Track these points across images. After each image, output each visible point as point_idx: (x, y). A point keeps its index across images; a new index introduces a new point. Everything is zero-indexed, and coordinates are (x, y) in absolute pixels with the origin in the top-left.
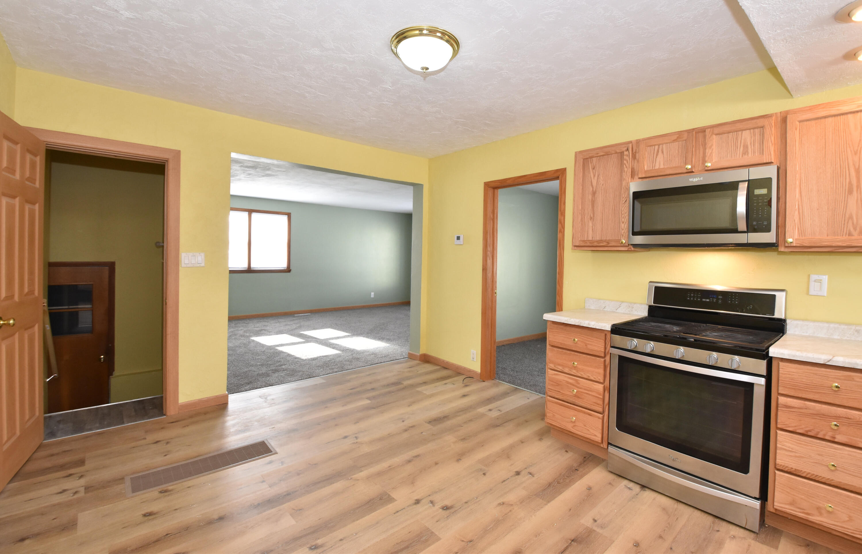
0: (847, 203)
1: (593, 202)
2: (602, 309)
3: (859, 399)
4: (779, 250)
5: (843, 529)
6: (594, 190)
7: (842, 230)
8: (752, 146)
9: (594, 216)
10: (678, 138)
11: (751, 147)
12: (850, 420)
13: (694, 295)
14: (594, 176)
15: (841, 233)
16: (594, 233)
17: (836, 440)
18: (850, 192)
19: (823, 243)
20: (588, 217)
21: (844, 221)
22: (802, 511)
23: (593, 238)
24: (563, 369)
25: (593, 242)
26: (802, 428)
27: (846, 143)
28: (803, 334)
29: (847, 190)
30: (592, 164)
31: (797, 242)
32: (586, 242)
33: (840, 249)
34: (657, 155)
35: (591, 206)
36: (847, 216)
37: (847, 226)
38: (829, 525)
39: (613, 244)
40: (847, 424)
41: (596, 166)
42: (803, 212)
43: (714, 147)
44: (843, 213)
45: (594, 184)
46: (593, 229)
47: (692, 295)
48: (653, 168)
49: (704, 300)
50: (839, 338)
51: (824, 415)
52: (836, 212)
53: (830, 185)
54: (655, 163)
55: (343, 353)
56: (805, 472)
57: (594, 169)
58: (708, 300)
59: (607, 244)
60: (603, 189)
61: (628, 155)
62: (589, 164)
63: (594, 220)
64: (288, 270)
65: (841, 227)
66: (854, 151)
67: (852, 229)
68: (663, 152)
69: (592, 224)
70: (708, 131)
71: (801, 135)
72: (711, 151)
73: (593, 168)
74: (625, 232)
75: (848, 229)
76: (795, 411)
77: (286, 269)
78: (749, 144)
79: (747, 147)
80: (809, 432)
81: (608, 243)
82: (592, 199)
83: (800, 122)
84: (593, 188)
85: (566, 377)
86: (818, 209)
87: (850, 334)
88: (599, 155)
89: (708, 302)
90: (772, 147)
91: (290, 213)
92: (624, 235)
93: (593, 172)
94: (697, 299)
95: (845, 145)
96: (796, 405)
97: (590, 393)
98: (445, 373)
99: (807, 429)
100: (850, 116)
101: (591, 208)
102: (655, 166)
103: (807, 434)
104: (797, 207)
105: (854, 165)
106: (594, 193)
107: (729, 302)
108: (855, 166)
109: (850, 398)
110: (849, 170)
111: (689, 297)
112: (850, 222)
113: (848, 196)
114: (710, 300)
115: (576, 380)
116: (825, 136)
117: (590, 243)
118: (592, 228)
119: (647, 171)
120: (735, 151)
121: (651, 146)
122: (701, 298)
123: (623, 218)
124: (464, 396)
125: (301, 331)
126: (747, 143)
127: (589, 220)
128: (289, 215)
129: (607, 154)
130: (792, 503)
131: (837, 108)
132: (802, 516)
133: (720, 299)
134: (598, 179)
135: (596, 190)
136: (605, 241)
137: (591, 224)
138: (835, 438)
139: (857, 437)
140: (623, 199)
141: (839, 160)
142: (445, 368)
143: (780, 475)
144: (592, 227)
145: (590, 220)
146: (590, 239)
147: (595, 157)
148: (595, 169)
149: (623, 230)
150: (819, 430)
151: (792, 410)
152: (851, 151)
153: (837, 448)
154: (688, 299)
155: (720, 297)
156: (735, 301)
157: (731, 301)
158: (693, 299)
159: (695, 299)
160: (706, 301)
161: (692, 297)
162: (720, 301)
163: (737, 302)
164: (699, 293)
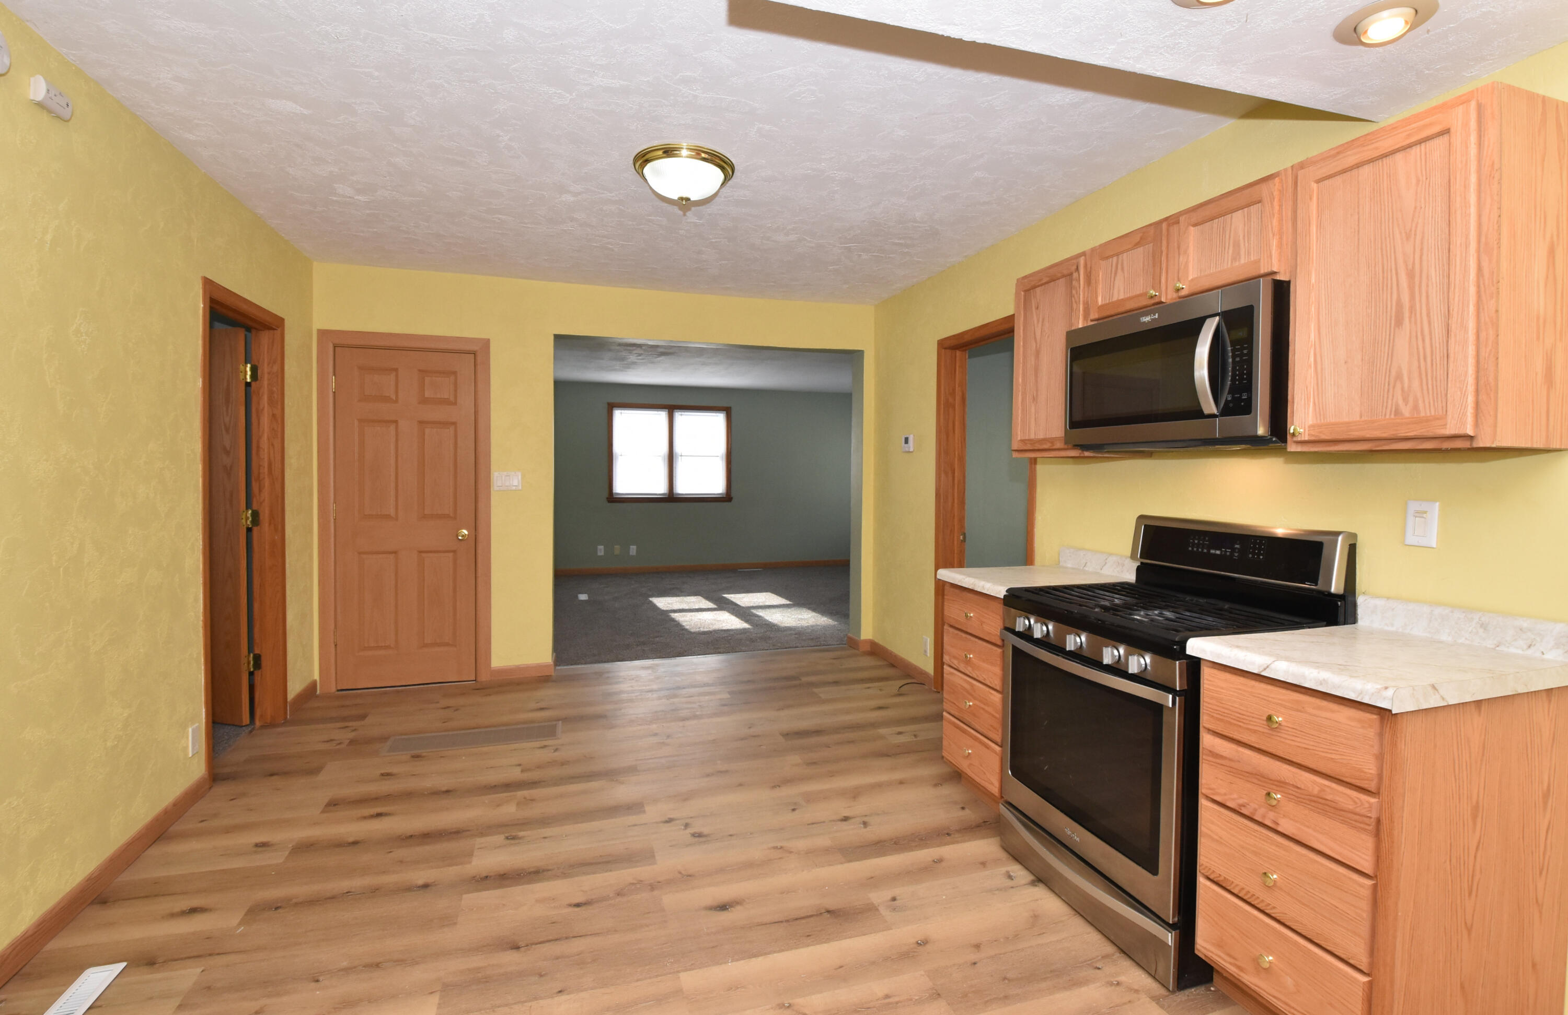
0: (1393, 346)
1: (1036, 370)
2: (1082, 568)
3: (1313, 750)
4: (1289, 450)
5: (1287, 1008)
7: (1385, 404)
8: (1246, 242)
9: (1036, 395)
10: (1141, 238)
11: (1244, 245)
12: (1299, 791)
13: (1198, 542)
14: (1038, 321)
15: (1382, 412)
16: (1037, 426)
17: (1280, 829)
18: (1399, 322)
19: (1354, 433)
20: (1030, 397)
21: (1389, 384)
22: (1232, 961)
24: (959, 666)
26: (1234, 800)
27: (1393, 218)
28: (1386, 628)
29: (1393, 318)
30: (1036, 299)
31: (1312, 432)
33: (1384, 445)
34: (1116, 274)
35: (1034, 377)
36: (1393, 373)
37: (1393, 396)
38: (1268, 996)
39: (1058, 445)
40: (1296, 799)
41: (1040, 302)
42: (1322, 369)
43: (1191, 250)
44: (1386, 368)
45: (1038, 335)
46: (1035, 419)
47: (1196, 541)
48: (1111, 301)
49: (1212, 551)
50: (1450, 639)
51: (1263, 777)
52: (1375, 365)
53: (1367, 308)
54: (1113, 290)
55: (754, 629)
56: (1237, 885)
57: (1037, 308)
58: (1218, 552)
59: (1051, 445)
60: (1048, 344)
61: (1078, 278)
62: (1031, 300)
63: (1036, 403)
64: (727, 498)
65: (1383, 397)
66: (1406, 233)
67: (1401, 402)
68: (1123, 268)
69: (1034, 409)
70: (1182, 219)
71: (1320, 209)
72: (1185, 260)
73: (1037, 306)
75: (1394, 401)
76: (1225, 764)
77: (725, 496)
78: (1241, 237)
79: (1239, 246)
80: (1242, 808)
81: (1052, 443)
82: (1035, 364)
83: (1318, 181)
84: (1036, 343)
85: (961, 678)
86: (1346, 362)
87: (1470, 633)
88: (1043, 282)
89: (1218, 555)
90: (1273, 239)
91: (730, 408)
93: (1036, 315)
94: (1202, 550)
95: (1391, 221)
96: (1224, 753)
97: (987, 708)
98: (890, 672)
99: (1241, 801)
100: (1399, 156)
101: (1034, 380)
102: (1112, 297)
103: (1240, 811)
104: (1312, 359)
105: (1405, 262)
106: (1037, 353)
107: (1250, 556)
108: (1407, 265)
109: (1299, 747)
110: (1397, 274)
111: (1191, 545)
112: (1399, 386)
113: (1394, 330)
114: (1222, 551)
115: (972, 685)
116: (1358, 208)
117: (1031, 444)
118: (1034, 416)
119: (1102, 306)
120: (1222, 255)
121: (1107, 258)
122: (1210, 548)
124: (880, 708)
125: (724, 594)
126: (1239, 236)
127: (1031, 403)
128: (728, 411)
129: (1053, 279)
130: (1220, 945)
131: (1373, 146)
132: (1235, 972)
133: (1237, 550)
134: (1042, 325)
135: (1039, 346)
136: (1049, 440)
138: (1277, 824)
139: (1308, 827)
141: (1380, 256)
142: (892, 666)
143: (1205, 886)
145: (1033, 401)
146: (1032, 437)
147: (1039, 286)
148: (1039, 308)
150: (1256, 806)
151: (1218, 761)
152: (1400, 233)
153: (1282, 844)
154: (1190, 549)
155: (1237, 546)
156: (1259, 554)
157: (1254, 554)
158: (1198, 550)
159: (1200, 550)
160: (1215, 555)
161: (1196, 546)
162: (1236, 554)
163: (1262, 555)
164: (1207, 539)
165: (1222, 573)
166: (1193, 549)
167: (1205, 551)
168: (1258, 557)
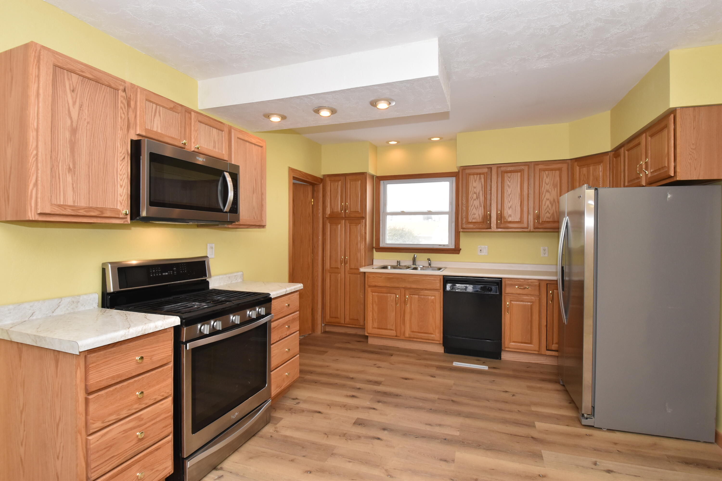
1: (73, 145)
6: (74, 125)
9: (74, 167)
10: (174, 107)
11: (217, 144)
13: (155, 271)
14: (74, 103)
16: (75, 195)
17: (287, 335)
18: (254, 193)
19: (247, 223)
20: (65, 167)
23: (74, 202)
24: (118, 417)
25: (79, 209)
29: (253, 191)
30: (71, 82)
32: (65, 209)
34: (155, 115)
35: (69, 150)
36: (253, 207)
37: (253, 213)
39: (108, 214)
41: (77, 88)
45: (75, 115)
46: (73, 188)
47: (154, 271)
48: (152, 129)
49: (164, 274)
52: (250, 203)
53: (248, 186)
54: (153, 124)
57: (73, 91)
58: (167, 274)
59: (99, 213)
60: (88, 128)
61: (125, 97)
62: (64, 78)
63: (75, 174)
66: (255, 168)
67: (255, 216)
68: (160, 115)
69: (72, 179)
70: (193, 114)
71: (238, 147)
73: (72, 89)
74: (124, 200)
80: (280, 338)
81: (102, 212)
82: (71, 141)
83: (238, 138)
84: (72, 122)
85: (122, 425)
88: (84, 74)
89: (167, 275)
92: (123, 204)
93: (72, 96)
97: (158, 419)
101: (69, 153)
106: (74, 131)
107: (181, 272)
111: (151, 273)
112: (254, 210)
114: (168, 273)
115: (139, 418)
117: (72, 210)
118: (71, 186)
121: (150, 101)
122: (162, 272)
123: (121, 180)
127: (67, 173)
131: (250, 138)
133: (175, 271)
134: (80, 109)
135: (77, 127)
136: (96, 209)
137: (69, 179)
140: (121, 155)
144: (73, 185)
145: (69, 172)
146: (70, 203)
147: (77, 74)
148: (76, 92)
149: (121, 196)
154: (151, 275)
155: (174, 269)
156: (184, 270)
157: (182, 270)
158: (156, 275)
159: (157, 275)
160: (165, 275)
161: (154, 273)
162: (175, 273)
163: (186, 270)
164: (159, 268)
165: (172, 283)
166: (153, 275)
167: (160, 274)
168: (184, 271)
